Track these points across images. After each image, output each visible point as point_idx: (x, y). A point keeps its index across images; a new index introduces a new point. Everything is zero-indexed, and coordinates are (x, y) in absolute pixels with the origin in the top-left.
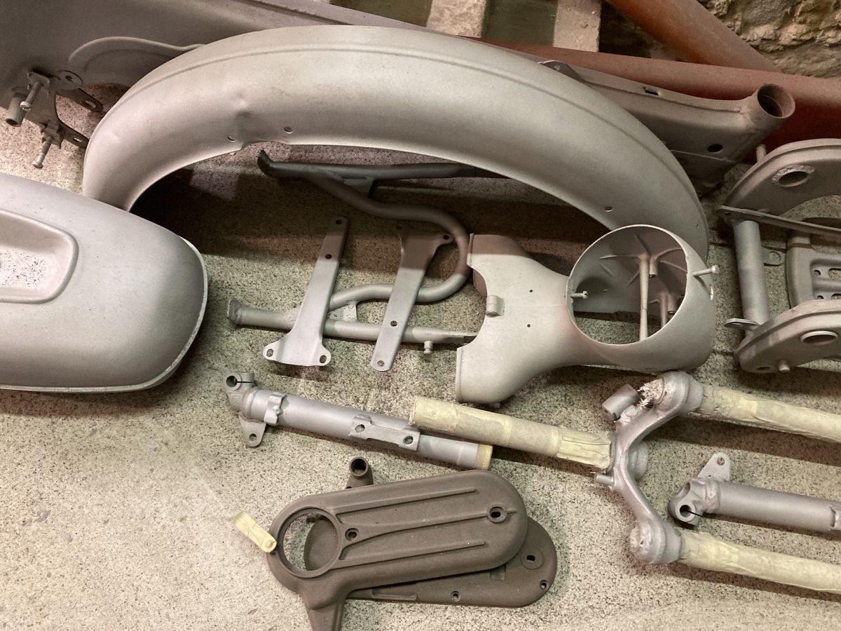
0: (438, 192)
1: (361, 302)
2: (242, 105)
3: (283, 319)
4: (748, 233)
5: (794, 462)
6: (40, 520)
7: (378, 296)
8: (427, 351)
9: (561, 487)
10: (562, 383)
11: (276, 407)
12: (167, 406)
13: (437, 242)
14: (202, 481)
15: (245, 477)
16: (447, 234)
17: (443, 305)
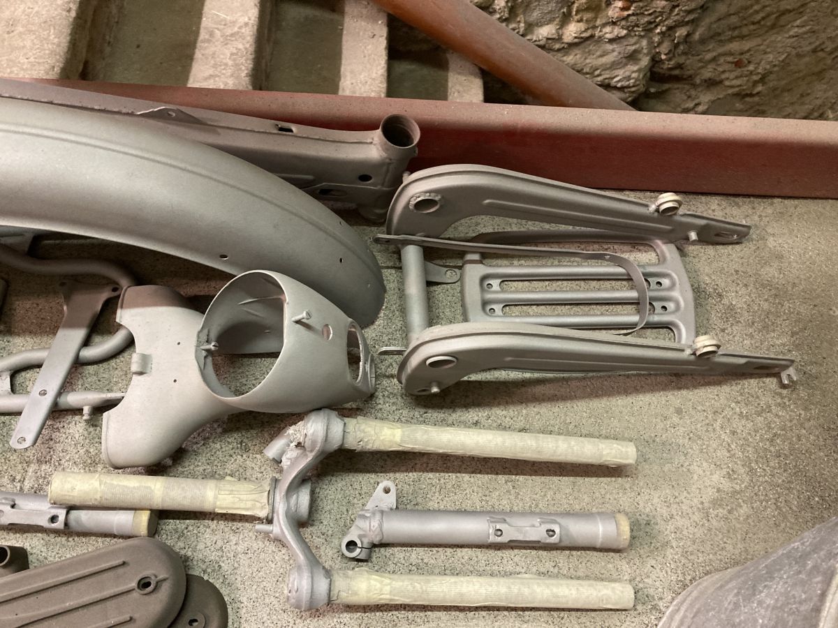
1: (16, 371)
4: (412, 255)
5: (466, 477)
7: (33, 363)
8: (86, 416)
9: (234, 539)
10: (238, 429)
13: (105, 295)
16: (116, 286)
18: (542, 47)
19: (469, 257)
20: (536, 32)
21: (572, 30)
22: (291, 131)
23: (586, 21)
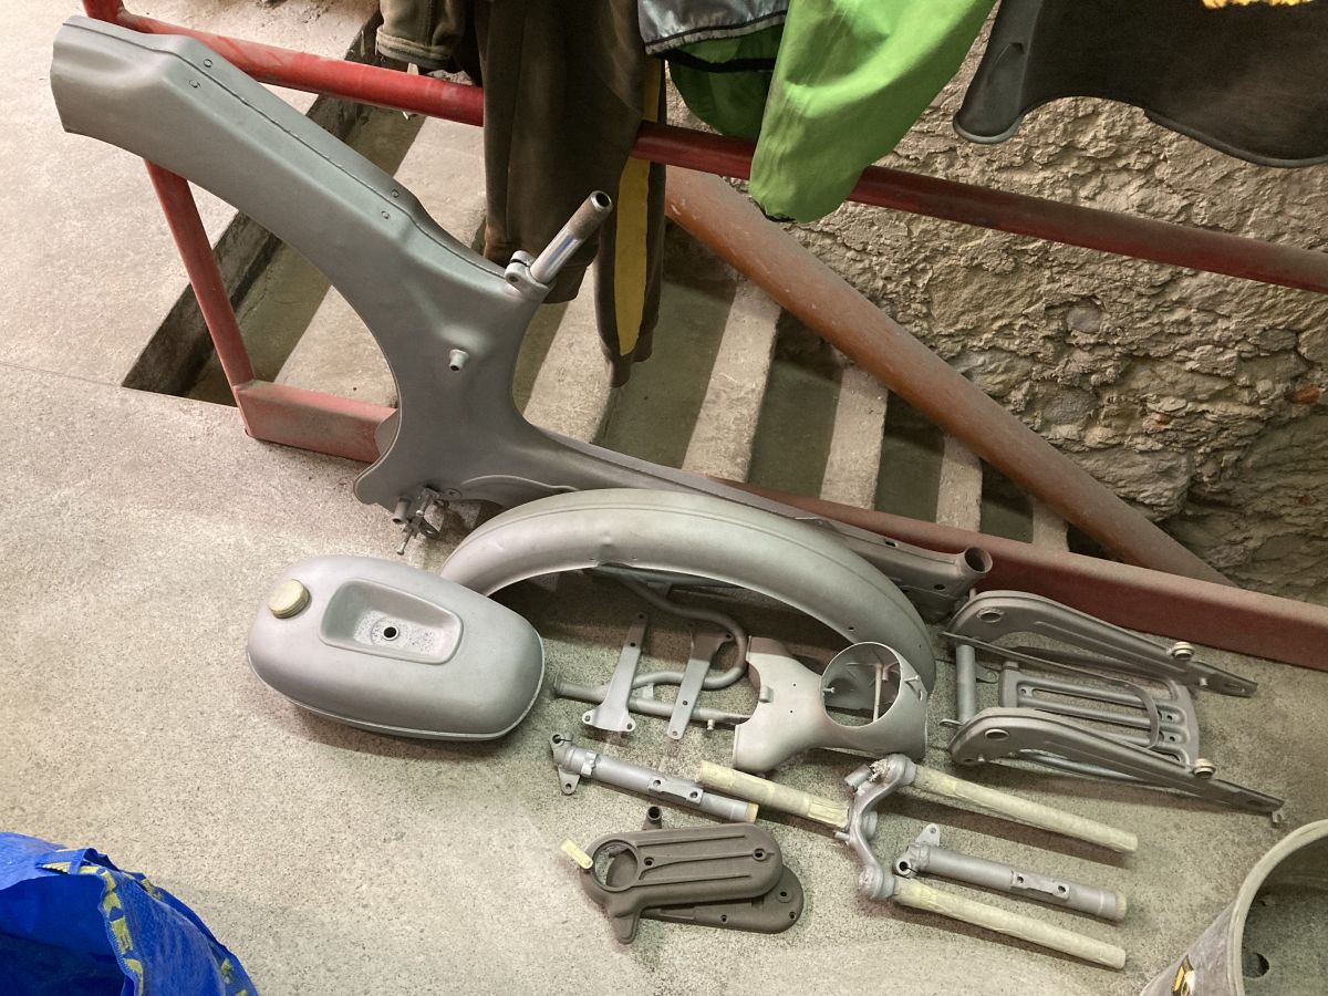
0: (722, 598)
1: (658, 684)
2: (608, 540)
3: (597, 693)
4: (966, 654)
5: (993, 839)
6: (398, 839)
7: (671, 681)
8: (710, 728)
9: (810, 845)
10: (815, 763)
11: (592, 762)
12: (499, 757)
13: (720, 640)
14: (526, 819)
15: (561, 818)
16: (729, 634)
17: (723, 692)
18: (1058, 447)
19: (1009, 664)
20: (1053, 430)
21: (1097, 435)
22: (894, 545)
23: (1116, 427)
